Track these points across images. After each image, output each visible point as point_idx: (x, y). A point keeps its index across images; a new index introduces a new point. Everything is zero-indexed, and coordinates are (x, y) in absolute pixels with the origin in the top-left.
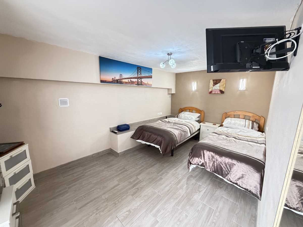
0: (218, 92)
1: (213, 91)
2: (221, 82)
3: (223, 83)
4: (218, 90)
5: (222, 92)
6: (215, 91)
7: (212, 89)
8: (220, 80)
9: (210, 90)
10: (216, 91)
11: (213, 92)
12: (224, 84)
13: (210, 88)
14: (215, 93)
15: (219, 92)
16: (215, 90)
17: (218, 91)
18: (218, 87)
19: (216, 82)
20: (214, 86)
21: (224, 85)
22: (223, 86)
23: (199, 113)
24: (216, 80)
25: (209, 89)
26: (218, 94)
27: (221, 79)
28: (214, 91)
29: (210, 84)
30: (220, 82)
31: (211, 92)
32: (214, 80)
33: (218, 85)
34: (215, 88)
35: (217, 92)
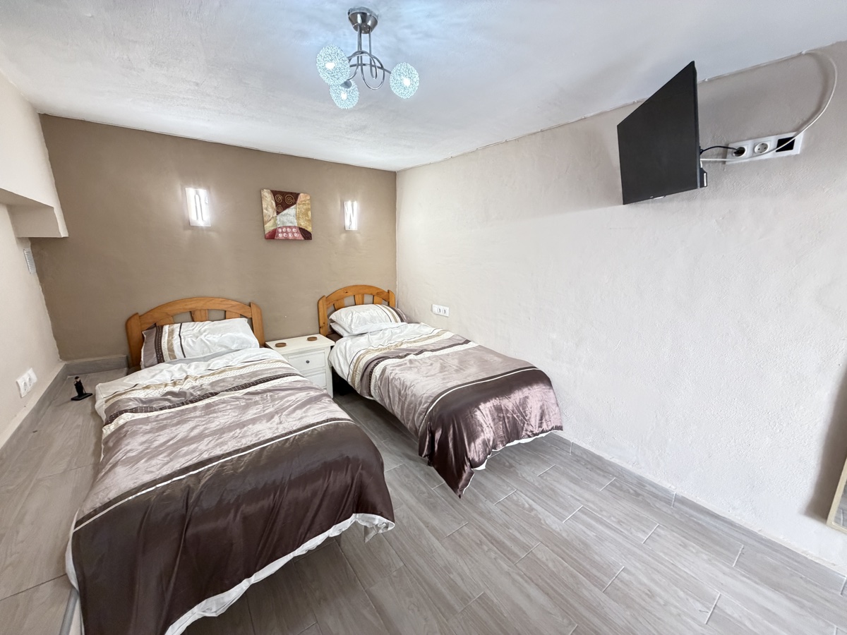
0: (296, 235)
1: (280, 230)
2: (298, 202)
3: (305, 207)
4: (295, 227)
5: (306, 235)
6: (287, 232)
7: (275, 224)
8: (296, 196)
9: (269, 227)
10: (288, 230)
11: (280, 235)
12: (307, 210)
13: (266, 219)
14: (287, 239)
15: (298, 236)
16: (286, 227)
17: (294, 230)
18: (290, 217)
19: (284, 200)
20: (278, 213)
21: (310, 213)
22: (308, 216)
23: (242, 316)
24: (283, 194)
25: (264, 223)
26: (295, 240)
27: (297, 192)
28: (284, 230)
29: (264, 206)
30: (295, 203)
31: (272, 236)
32: (275, 193)
33: (291, 211)
34: (283, 222)
35: (293, 233)
